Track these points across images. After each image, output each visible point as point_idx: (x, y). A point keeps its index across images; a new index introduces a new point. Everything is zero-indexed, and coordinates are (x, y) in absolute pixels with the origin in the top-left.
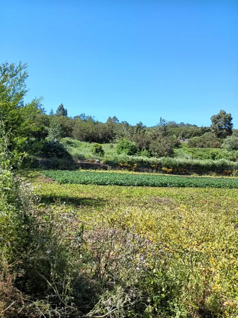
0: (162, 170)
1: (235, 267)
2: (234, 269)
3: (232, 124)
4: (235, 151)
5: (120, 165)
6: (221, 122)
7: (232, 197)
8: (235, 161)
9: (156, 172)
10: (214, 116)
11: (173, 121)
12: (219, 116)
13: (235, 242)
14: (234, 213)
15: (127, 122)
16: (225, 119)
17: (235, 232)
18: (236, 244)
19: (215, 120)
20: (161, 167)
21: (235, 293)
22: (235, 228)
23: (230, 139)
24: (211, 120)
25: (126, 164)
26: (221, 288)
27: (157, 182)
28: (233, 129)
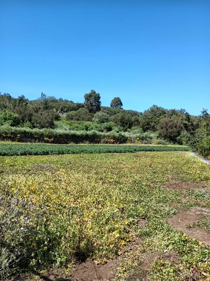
0: (44, 140)
1: (102, 214)
2: (102, 216)
3: (100, 102)
4: (102, 124)
5: (3, 136)
6: (92, 100)
7: (100, 160)
8: (102, 132)
9: (39, 142)
10: (87, 94)
11: (53, 96)
12: (90, 95)
13: (103, 195)
14: (102, 172)
15: (9, 95)
16: (95, 97)
17: (102, 187)
18: (103, 197)
19: (88, 97)
20: (43, 138)
21: (103, 235)
22: (102, 184)
23: (99, 114)
24: (84, 98)
25: (9, 135)
26: (92, 233)
27: (39, 151)
28: (101, 106)
